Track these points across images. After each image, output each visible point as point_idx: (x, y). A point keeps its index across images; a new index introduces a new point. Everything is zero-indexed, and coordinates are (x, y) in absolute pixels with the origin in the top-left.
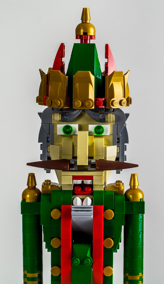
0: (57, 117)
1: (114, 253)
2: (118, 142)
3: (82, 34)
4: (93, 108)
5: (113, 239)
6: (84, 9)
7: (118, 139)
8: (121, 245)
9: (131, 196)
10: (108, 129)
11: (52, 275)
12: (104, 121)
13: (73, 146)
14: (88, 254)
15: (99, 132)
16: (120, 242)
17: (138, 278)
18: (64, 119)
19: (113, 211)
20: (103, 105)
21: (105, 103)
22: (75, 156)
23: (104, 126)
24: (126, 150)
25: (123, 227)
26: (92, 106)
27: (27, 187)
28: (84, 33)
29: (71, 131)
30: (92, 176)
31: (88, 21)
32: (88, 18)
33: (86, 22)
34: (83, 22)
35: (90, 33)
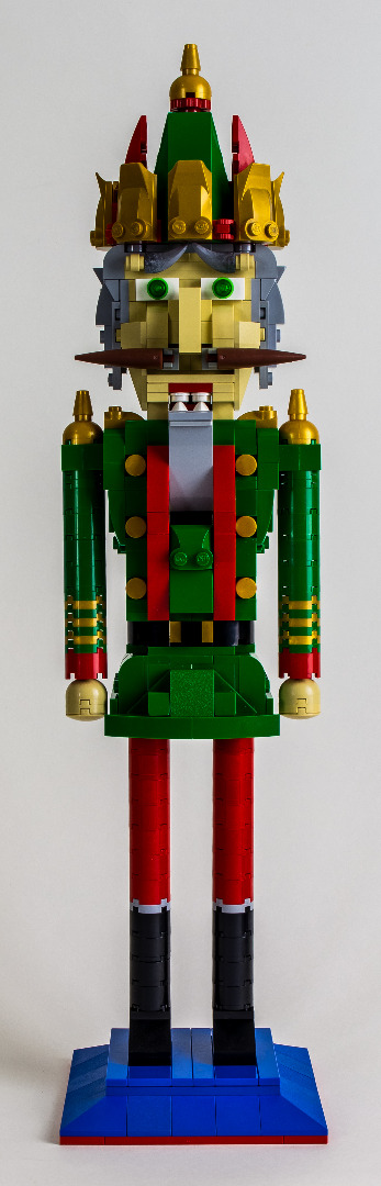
0: (137, 262)
1: (259, 556)
2: (263, 318)
3: (184, 96)
4: (210, 237)
5: (255, 518)
6: (186, 46)
7: (264, 309)
8: (273, 537)
9: (292, 436)
10: (241, 287)
11: (128, 597)
12: (233, 270)
13: (170, 321)
14: (205, 544)
15: (221, 290)
16: (271, 530)
17: (309, 606)
18: (150, 265)
19: (256, 457)
20: (231, 233)
21: (234, 229)
22: (174, 342)
23: (232, 280)
24: (279, 341)
25: (276, 491)
26: (208, 234)
27: (73, 420)
28: (187, 94)
29: (164, 292)
30: (211, 384)
31: (194, 72)
32: (196, 66)
33: (191, 74)
34: (184, 73)
35: (200, 93)
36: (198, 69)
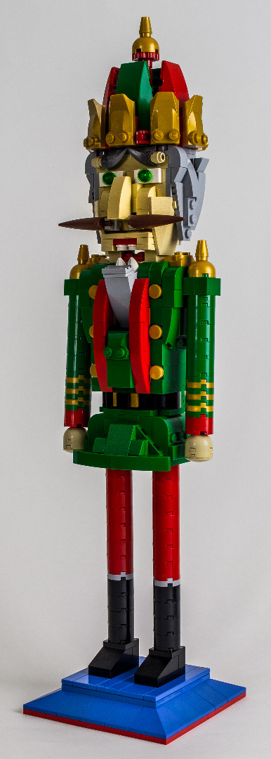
0: (96, 162)
5: (161, 326)
6: (142, 18)
10: (158, 175)
14: (123, 342)
18: (105, 163)
27: (77, 263)
29: (112, 180)
30: (136, 239)
31: (148, 35)
32: (149, 31)
33: (146, 36)
34: (141, 36)
35: (152, 49)
36: (151, 33)
